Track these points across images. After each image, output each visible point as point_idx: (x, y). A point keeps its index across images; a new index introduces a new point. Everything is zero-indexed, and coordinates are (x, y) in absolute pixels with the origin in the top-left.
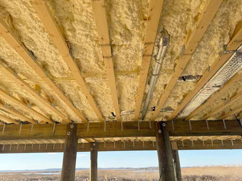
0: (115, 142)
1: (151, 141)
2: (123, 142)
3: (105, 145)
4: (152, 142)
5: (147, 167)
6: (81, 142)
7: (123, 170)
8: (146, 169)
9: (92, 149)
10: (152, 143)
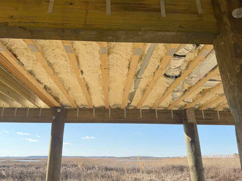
0: (94, 109)
1: (153, 108)
2: (109, 109)
3: (78, 113)
4: (155, 110)
5: (130, 157)
6: (36, 107)
7: (106, 159)
8: (128, 158)
9: (54, 118)
10: (155, 112)
